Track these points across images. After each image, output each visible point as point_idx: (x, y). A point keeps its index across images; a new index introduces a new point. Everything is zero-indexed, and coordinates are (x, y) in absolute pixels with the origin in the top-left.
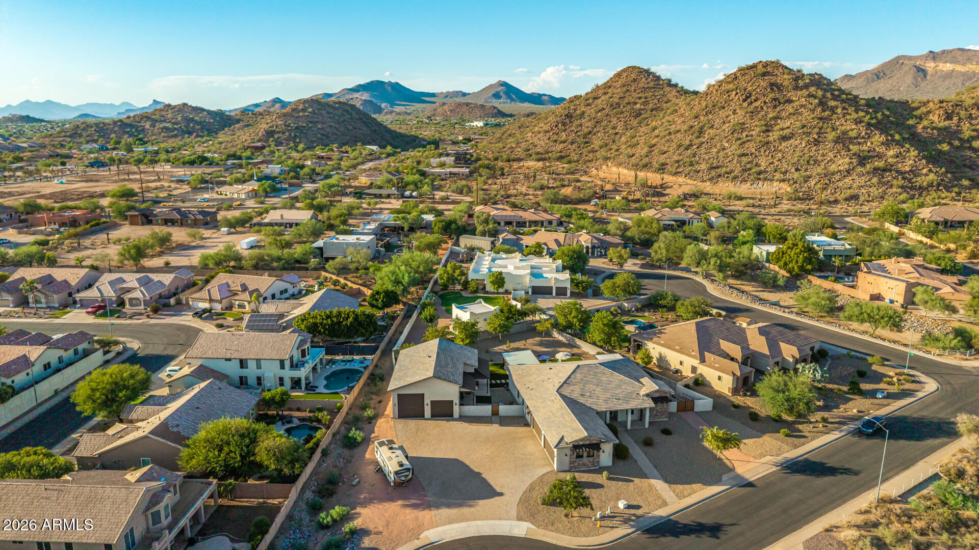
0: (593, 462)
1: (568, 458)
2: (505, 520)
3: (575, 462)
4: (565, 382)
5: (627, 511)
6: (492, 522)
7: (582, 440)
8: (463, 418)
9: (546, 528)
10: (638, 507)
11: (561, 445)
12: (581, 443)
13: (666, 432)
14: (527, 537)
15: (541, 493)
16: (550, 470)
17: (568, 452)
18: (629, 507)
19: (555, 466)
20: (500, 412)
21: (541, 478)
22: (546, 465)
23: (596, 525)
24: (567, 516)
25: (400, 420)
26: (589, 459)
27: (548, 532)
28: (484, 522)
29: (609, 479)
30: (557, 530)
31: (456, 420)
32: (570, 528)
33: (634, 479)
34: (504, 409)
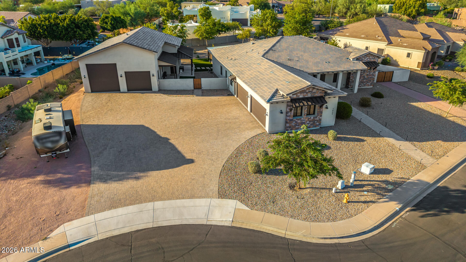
0: (314, 121)
1: (283, 116)
2: (199, 198)
3: (291, 120)
4: (270, 49)
5: (376, 177)
6: (179, 202)
7: (302, 91)
8: (162, 91)
9: (265, 208)
10: (387, 171)
11: (275, 100)
12: (301, 96)
13: (378, 95)
14: (234, 225)
15: (252, 159)
16: (260, 132)
17: (284, 107)
18: (375, 171)
19: (267, 129)
20: (202, 86)
21: (250, 142)
22: (255, 127)
23: (340, 200)
24: (292, 187)
25: (92, 94)
26: (309, 117)
27: (268, 216)
28: (167, 203)
29: (336, 139)
30: (282, 212)
31: (155, 92)
32: (302, 207)
33: (365, 138)
34: (206, 82)
